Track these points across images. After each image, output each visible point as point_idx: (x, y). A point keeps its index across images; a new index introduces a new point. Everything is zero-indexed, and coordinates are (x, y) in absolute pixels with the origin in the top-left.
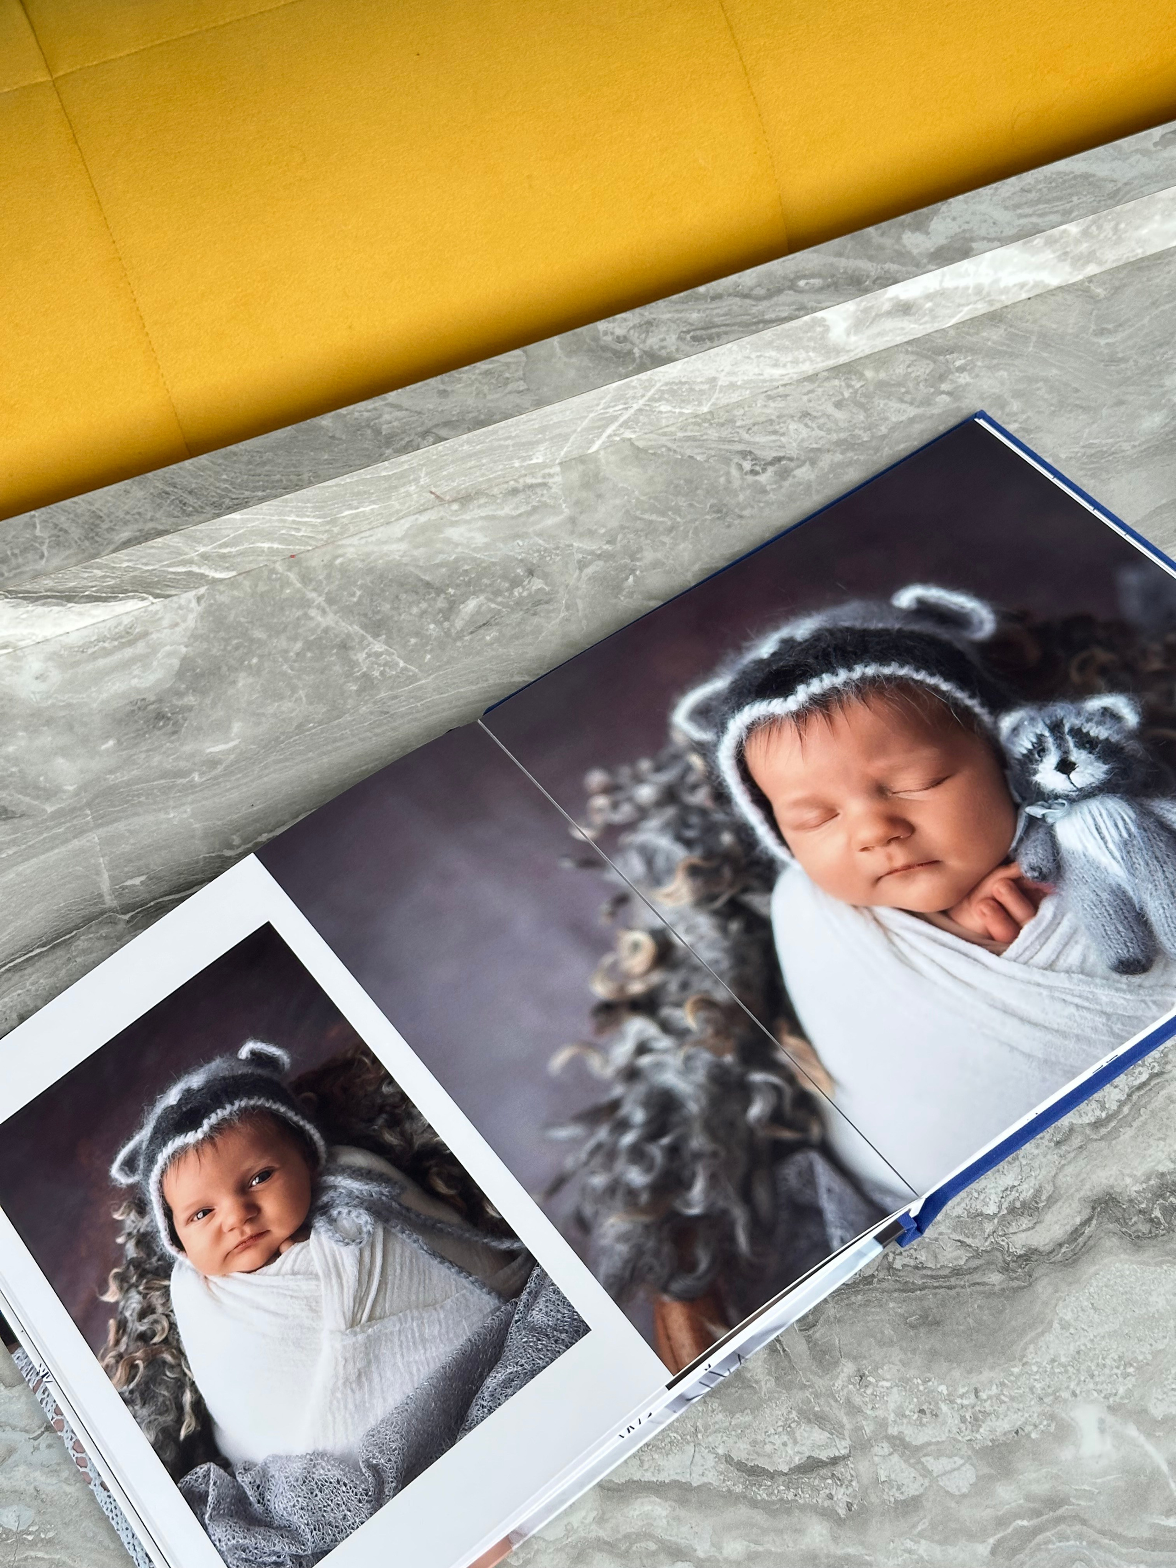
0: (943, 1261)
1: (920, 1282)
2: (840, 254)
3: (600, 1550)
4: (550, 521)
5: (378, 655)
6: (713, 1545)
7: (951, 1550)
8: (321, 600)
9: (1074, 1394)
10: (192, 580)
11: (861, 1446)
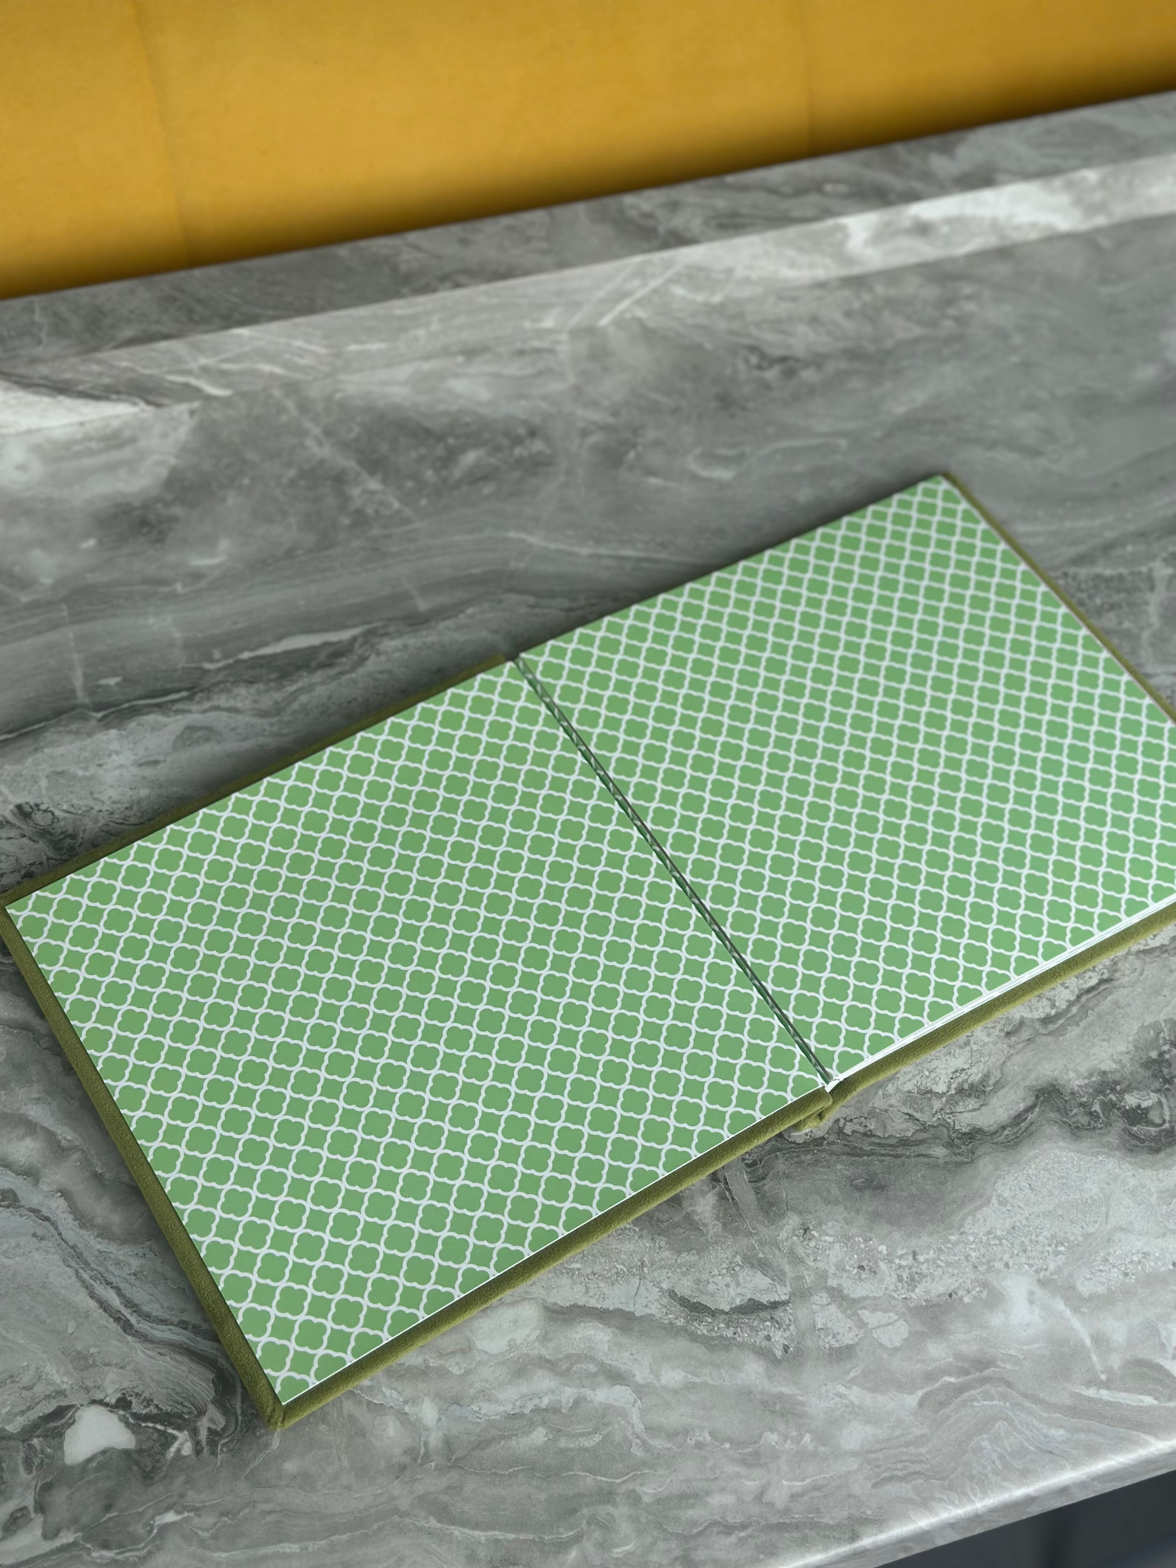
0: (890, 1131)
1: (868, 1148)
2: (867, 165)
3: (541, 1367)
4: (555, 387)
5: (373, 493)
6: (652, 1372)
7: (880, 1398)
8: (317, 431)
9: (1007, 1265)
10: (188, 393)
11: (801, 1294)
